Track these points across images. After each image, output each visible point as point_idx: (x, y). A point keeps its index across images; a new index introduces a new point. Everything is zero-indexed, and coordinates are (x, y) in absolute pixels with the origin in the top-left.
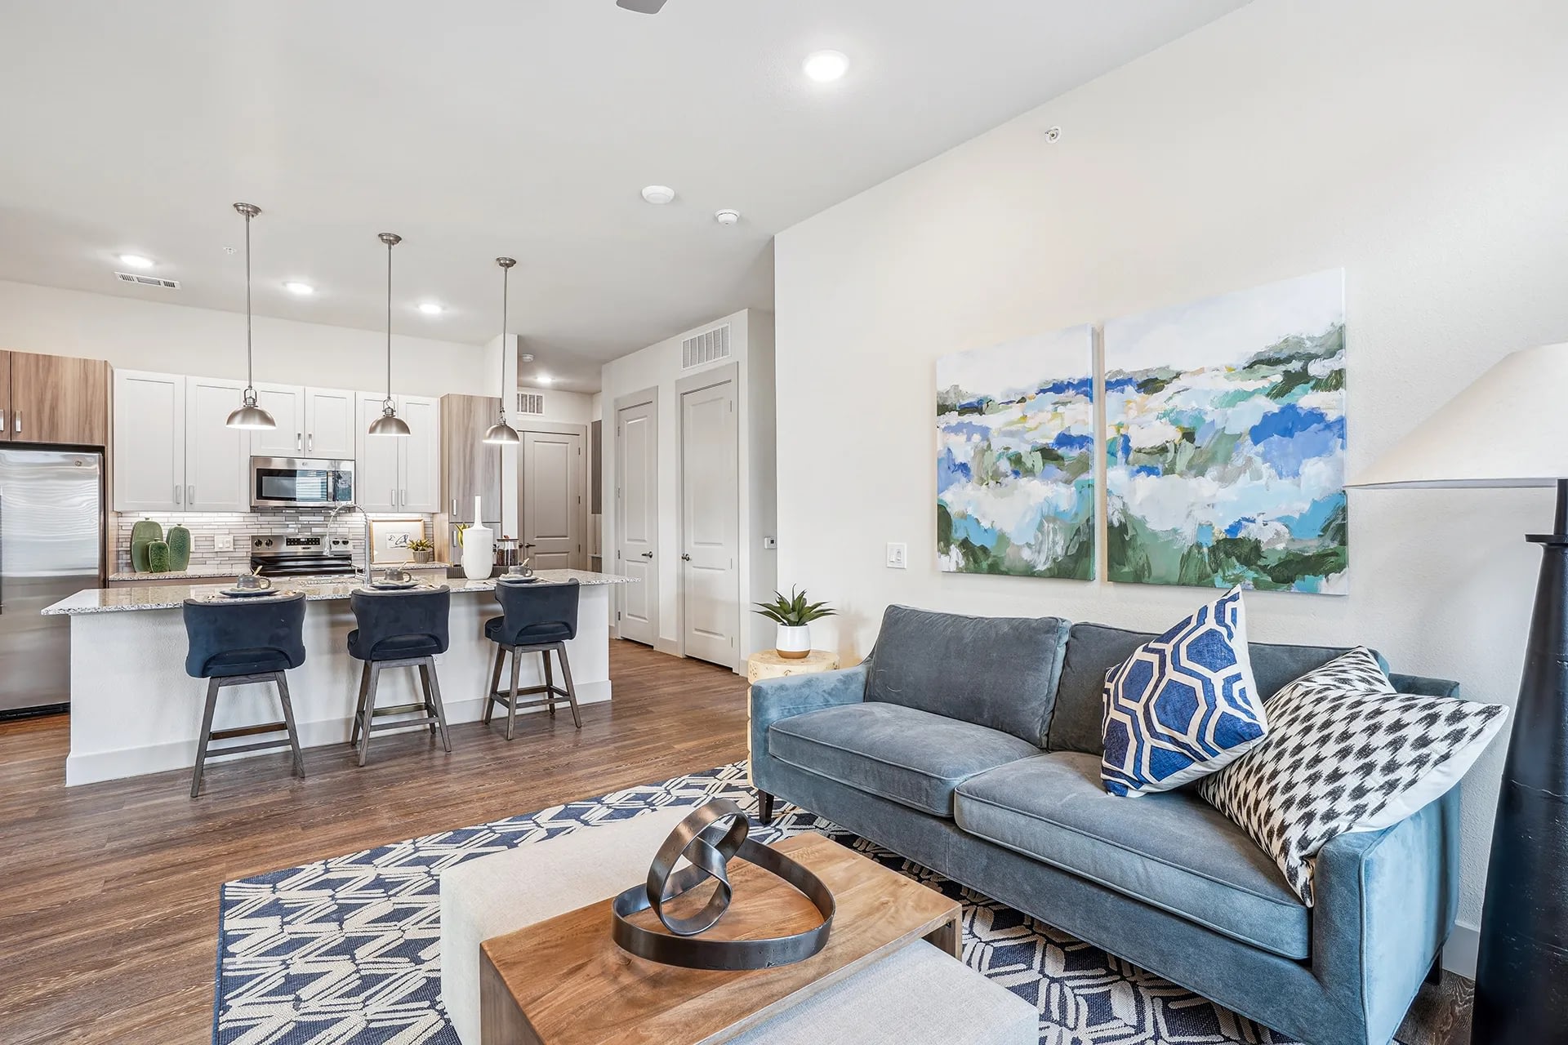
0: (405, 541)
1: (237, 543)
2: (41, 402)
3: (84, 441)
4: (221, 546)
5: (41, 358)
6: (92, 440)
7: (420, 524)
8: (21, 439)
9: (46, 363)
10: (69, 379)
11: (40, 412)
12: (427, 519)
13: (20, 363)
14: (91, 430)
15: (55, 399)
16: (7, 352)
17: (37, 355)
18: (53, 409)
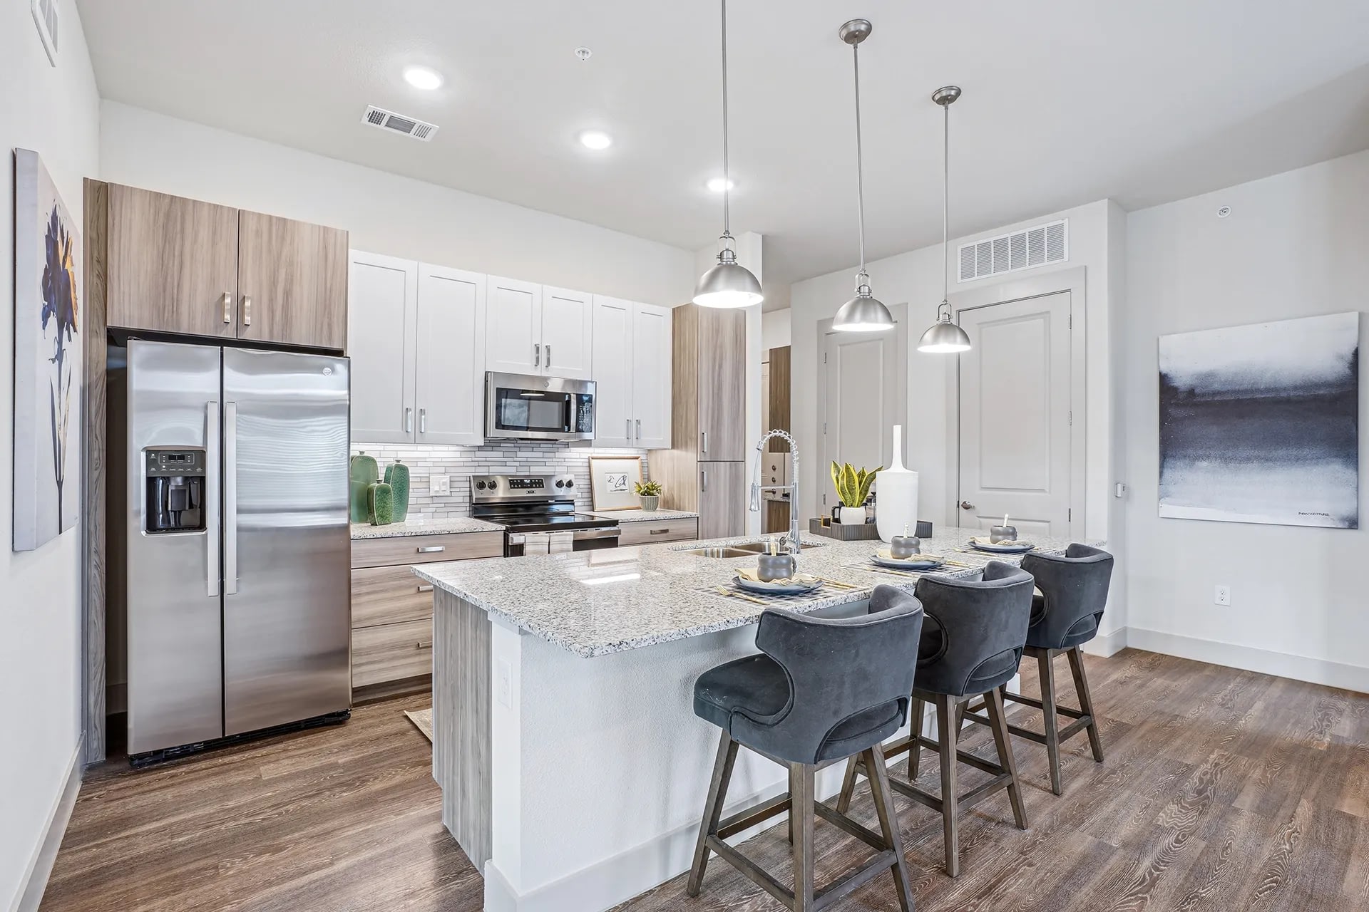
0: (624, 484)
1: (456, 485)
2: (274, 284)
3: (321, 342)
4: (437, 488)
5: (274, 221)
6: (330, 338)
7: (637, 462)
8: (248, 335)
9: (281, 228)
10: (306, 251)
11: (272, 300)
12: (644, 457)
13: (250, 226)
14: (330, 326)
15: (290, 281)
16: (236, 209)
17: (270, 217)
18: (288, 293)
